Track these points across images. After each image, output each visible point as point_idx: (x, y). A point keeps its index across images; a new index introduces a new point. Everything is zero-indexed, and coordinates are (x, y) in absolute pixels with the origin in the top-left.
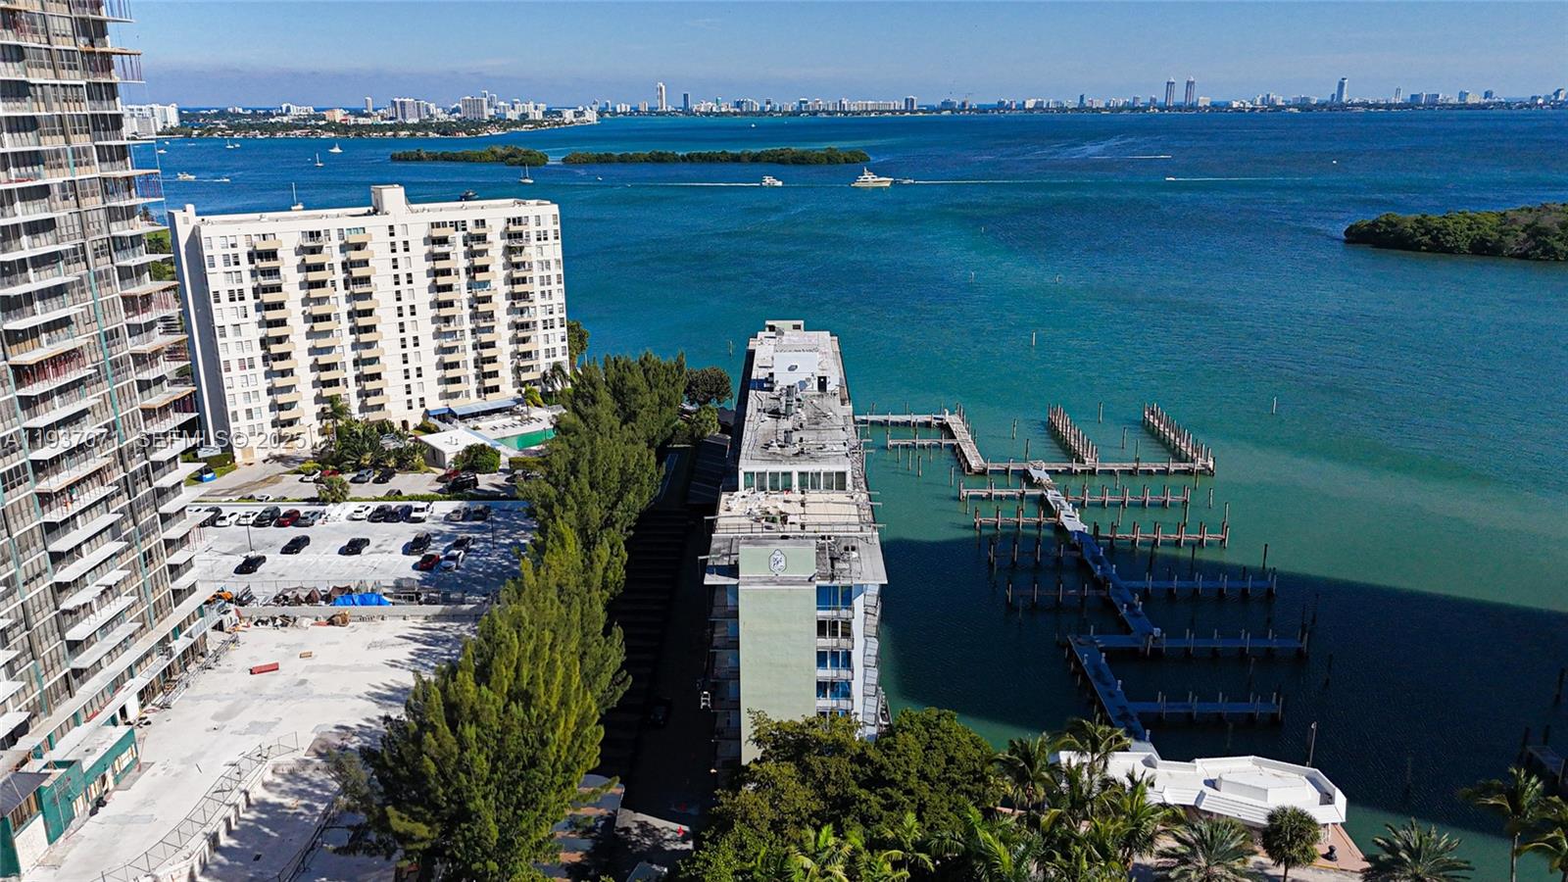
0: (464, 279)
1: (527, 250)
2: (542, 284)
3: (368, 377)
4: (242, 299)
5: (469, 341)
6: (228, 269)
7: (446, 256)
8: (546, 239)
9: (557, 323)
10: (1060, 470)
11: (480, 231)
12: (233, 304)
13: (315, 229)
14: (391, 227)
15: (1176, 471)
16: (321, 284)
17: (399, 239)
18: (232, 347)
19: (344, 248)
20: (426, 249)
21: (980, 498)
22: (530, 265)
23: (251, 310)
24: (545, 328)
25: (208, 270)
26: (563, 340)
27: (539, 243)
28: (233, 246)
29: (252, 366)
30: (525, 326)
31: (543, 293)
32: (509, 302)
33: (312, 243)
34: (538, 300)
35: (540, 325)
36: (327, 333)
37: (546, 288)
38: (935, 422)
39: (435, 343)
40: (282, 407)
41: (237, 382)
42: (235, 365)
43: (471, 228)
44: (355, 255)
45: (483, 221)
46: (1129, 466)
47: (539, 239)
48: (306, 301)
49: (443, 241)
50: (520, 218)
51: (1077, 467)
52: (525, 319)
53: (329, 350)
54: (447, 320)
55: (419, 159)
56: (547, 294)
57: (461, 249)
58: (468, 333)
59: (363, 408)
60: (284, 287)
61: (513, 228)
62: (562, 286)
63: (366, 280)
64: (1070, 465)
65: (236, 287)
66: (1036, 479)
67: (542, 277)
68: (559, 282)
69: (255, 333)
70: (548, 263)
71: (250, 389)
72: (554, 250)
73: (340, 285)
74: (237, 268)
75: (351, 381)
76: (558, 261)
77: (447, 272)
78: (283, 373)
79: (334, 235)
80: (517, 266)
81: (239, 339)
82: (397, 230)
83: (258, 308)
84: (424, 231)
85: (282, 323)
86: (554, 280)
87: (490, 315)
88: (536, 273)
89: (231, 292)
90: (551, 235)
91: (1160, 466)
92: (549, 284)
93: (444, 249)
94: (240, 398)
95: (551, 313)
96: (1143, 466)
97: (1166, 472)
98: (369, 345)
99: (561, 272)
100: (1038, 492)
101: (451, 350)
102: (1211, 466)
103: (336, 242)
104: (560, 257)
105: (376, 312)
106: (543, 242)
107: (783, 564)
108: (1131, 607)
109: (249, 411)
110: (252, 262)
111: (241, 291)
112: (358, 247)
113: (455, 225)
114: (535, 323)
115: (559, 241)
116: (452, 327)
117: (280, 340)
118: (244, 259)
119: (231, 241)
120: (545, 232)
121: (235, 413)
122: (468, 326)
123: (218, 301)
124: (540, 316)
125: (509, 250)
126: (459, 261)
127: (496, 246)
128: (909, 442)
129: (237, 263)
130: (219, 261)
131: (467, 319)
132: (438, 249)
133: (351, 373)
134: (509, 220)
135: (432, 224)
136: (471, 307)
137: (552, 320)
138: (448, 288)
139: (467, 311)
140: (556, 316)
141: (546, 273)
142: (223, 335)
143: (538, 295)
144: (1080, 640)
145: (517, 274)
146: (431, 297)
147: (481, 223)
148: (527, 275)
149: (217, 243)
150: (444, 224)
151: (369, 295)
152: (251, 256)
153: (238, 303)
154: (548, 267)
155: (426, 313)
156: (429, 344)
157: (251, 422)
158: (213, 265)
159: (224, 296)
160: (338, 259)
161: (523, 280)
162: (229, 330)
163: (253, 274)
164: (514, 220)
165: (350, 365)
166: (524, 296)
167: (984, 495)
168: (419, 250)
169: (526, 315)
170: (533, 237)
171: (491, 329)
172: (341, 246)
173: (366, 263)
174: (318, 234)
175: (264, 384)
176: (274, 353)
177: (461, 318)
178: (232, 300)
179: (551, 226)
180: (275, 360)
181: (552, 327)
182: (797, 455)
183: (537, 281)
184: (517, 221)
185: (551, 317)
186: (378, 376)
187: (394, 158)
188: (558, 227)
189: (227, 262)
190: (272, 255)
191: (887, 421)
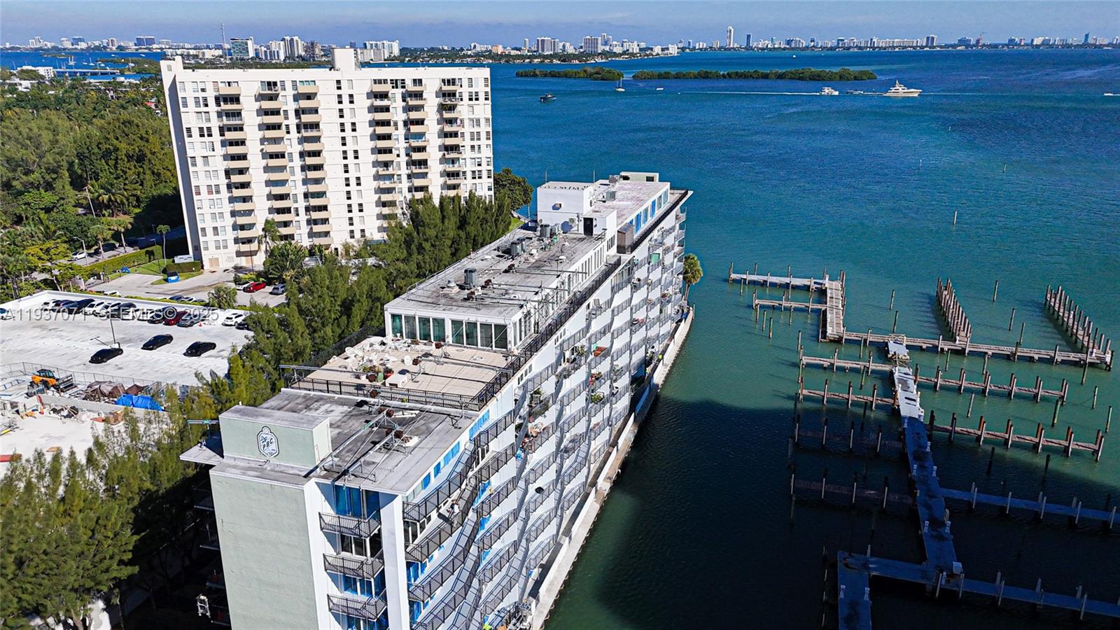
0: (402, 131)
1: (458, 108)
2: (472, 139)
3: (317, 209)
4: (210, 135)
5: (405, 184)
6: (199, 110)
7: (387, 109)
8: (477, 99)
9: (485, 174)
10: (924, 346)
11: (418, 88)
12: (202, 139)
13: (272, 80)
14: (338, 82)
15: (1063, 362)
16: (277, 127)
17: (345, 92)
18: (202, 175)
19: (297, 98)
20: (368, 103)
21: (820, 367)
22: (462, 121)
23: (218, 145)
24: (474, 178)
25: (182, 109)
26: (490, 189)
27: (471, 102)
28: (203, 90)
29: (218, 192)
30: (455, 175)
31: (473, 147)
32: (442, 153)
33: (270, 92)
34: (467, 153)
35: (469, 175)
36: (282, 169)
37: (476, 143)
38: (814, 286)
39: (375, 184)
40: (242, 227)
41: (206, 204)
42: (204, 190)
43: (410, 87)
44: (304, 104)
45: (420, 81)
46: (1007, 350)
47: (471, 99)
48: (263, 140)
49: (384, 96)
50: (454, 80)
51: (944, 345)
52: (455, 168)
53: (283, 183)
54: (386, 165)
55: (535, 75)
56: (476, 148)
57: (399, 104)
58: (404, 178)
59: (311, 235)
60: (245, 127)
61: (446, 88)
62: (490, 142)
63: (315, 126)
64: (936, 342)
65: (205, 125)
66: (891, 353)
67: (472, 133)
68: (488, 139)
69: (221, 165)
70: (478, 121)
71: (217, 211)
72: (484, 110)
73: (293, 129)
74: (206, 109)
75: (302, 211)
76: (487, 120)
77: (386, 123)
78: (245, 199)
79: (289, 85)
80: (450, 122)
81: (207, 168)
82: (343, 85)
83: (224, 144)
84: (367, 87)
85: (243, 157)
86: (483, 136)
87: (423, 163)
88: (467, 129)
89: (201, 129)
90: (482, 96)
91: (1044, 354)
92: (479, 139)
93: (385, 103)
94: (208, 218)
95: (479, 165)
96: (1022, 352)
97: (1050, 361)
98: (318, 181)
99: (490, 129)
100: (887, 368)
101: (389, 191)
102: (1108, 360)
103: (290, 92)
104: (490, 117)
105: (324, 154)
106: (474, 102)
107: (273, 446)
108: (937, 523)
109: (215, 229)
110: (218, 104)
111: (209, 129)
112: (309, 97)
113: (395, 83)
114: (464, 173)
115: (489, 102)
116: (391, 171)
117: (241, 171)
118: (211, 102)
119: (201, 86)
120: (477, 93)
121: (203, 230)
122: (404, 171)
123: (190, 136)
124: (469, 167)
125: (442, 108)
126: (397, 115)
127: (431, 103)
128: (776, 303)
129: (206, 105)
130: (191, 102)
131: (403, 165)
132: (378, 103)
133: (301, 204)
134: (443, 81)
135: (375, 81)
136: (407, 155)
137: (480, 171)
138: (388, 137)
139: (404, 159)
140: (484, 168)
141: (476, 129)
142: (194, 165)
143: (468, 148)
144: (849, 560)
145: (448, 128)
146: (372, 144)
147: (418, 82)
148: (460, 130)
149: (189, 87)
150: (385, 81)
151: (317, 139)
152: (217, 99)
153: (206, 139)
154: (479, 125)
155: (367, 158)
156: (369, 184)
157: (217, 238)
158: (185, 105)
159: (195, 132)
160: (291, 106)
161: (455, 135)
162: (199, 161)
163: (220, 115)
164: (449, 81)
165: (301, 197)
166: (455, 148)
167: (826, 364)
168: (363, 103)
169: (456, 165)
170: (466, 97)
171: (424, 175)
172: (294, 95)
173: (316, 111)
174: (275, 84)
175: (227, 208)
176: (237, 181)
177: (399, 164)
178: (202, 135)
179: (482, 88)
180: (237, 188)
181: (480, 178)
182: (465, 300)
183: (467, 136)
184: (451, 82)
185: (479, 168)
186: (324, 208)
187: (518, 75)
188: (488, 89)
189: (197, 103)
190: (235, 99)
191: (765, 282)
